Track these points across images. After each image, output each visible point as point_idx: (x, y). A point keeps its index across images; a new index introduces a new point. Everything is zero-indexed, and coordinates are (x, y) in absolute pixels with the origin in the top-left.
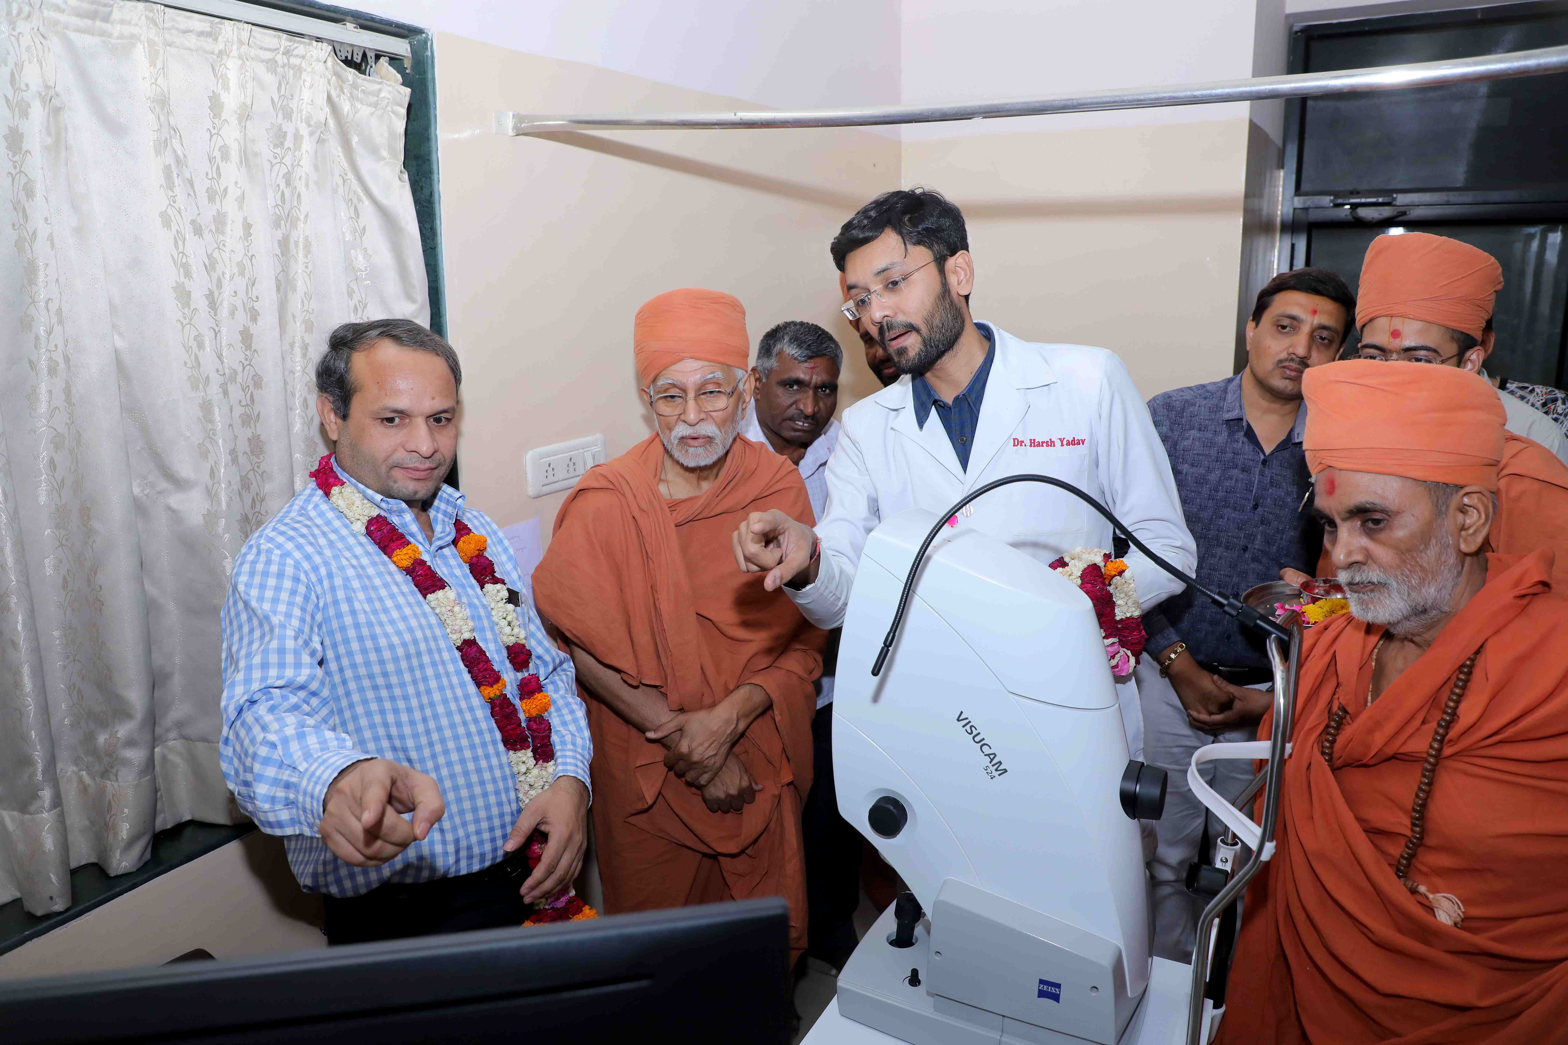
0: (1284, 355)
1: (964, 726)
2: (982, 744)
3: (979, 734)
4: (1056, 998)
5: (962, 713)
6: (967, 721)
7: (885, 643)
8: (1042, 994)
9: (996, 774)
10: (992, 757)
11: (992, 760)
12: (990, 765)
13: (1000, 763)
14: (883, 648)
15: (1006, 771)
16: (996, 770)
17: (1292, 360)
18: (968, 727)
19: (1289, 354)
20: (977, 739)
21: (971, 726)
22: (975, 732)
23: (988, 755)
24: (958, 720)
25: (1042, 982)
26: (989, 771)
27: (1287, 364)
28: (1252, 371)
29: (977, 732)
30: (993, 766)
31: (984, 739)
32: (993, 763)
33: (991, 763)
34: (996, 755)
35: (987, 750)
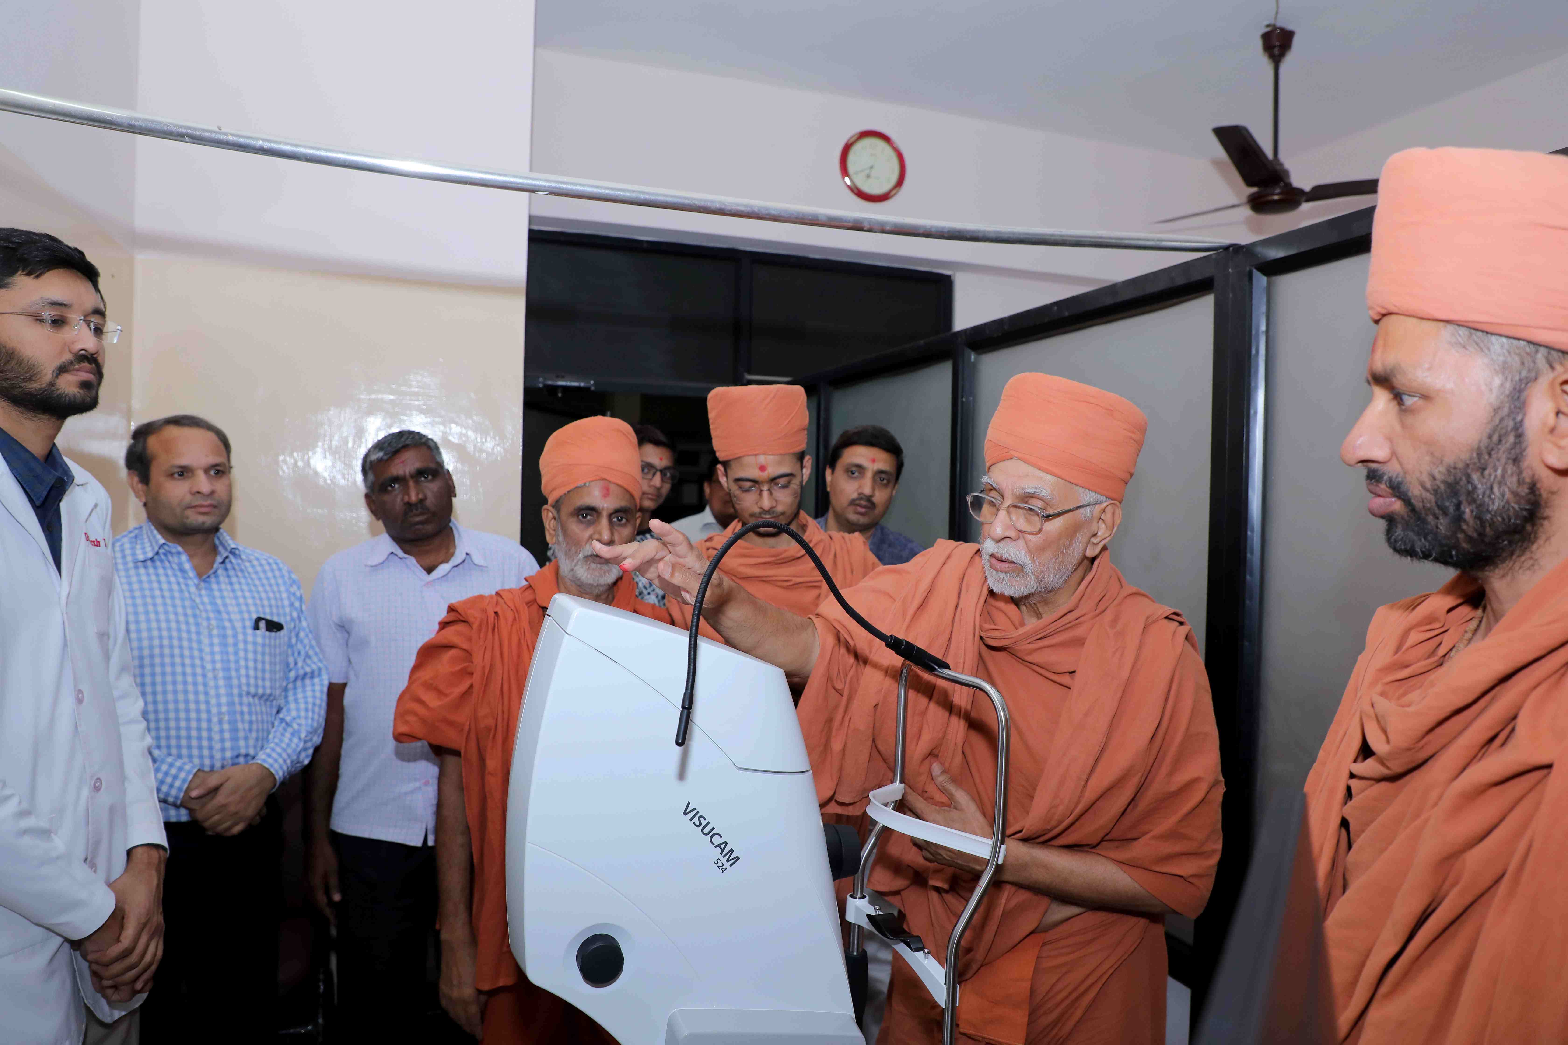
0: (855, 495)
1: (691, 820)
2: (712, 834)
3: (708, 823)
5: (689, 804)
6: (695, 811)
9: (727, 865)
10: (722, 846)
11: (723, 850)
12: (721, 857)
13: (732, 851)
15: (738, 858)
16: (728, 861)
17: (861, 499)
18: (696, 820)
19: (859, 494)
20: (706, 831)
21: (700, 816)
22: (704, 823)
23: (719, 846)
24: (685, 813)
26: (720, 864)
27: (858, 502)
28: (834, 511)
29: (706, 822)
30: (724, 857)
31: (713, 828)
32: (723, 854)
33: (721, 854)
34: (726, 843)
35: (717, 840)
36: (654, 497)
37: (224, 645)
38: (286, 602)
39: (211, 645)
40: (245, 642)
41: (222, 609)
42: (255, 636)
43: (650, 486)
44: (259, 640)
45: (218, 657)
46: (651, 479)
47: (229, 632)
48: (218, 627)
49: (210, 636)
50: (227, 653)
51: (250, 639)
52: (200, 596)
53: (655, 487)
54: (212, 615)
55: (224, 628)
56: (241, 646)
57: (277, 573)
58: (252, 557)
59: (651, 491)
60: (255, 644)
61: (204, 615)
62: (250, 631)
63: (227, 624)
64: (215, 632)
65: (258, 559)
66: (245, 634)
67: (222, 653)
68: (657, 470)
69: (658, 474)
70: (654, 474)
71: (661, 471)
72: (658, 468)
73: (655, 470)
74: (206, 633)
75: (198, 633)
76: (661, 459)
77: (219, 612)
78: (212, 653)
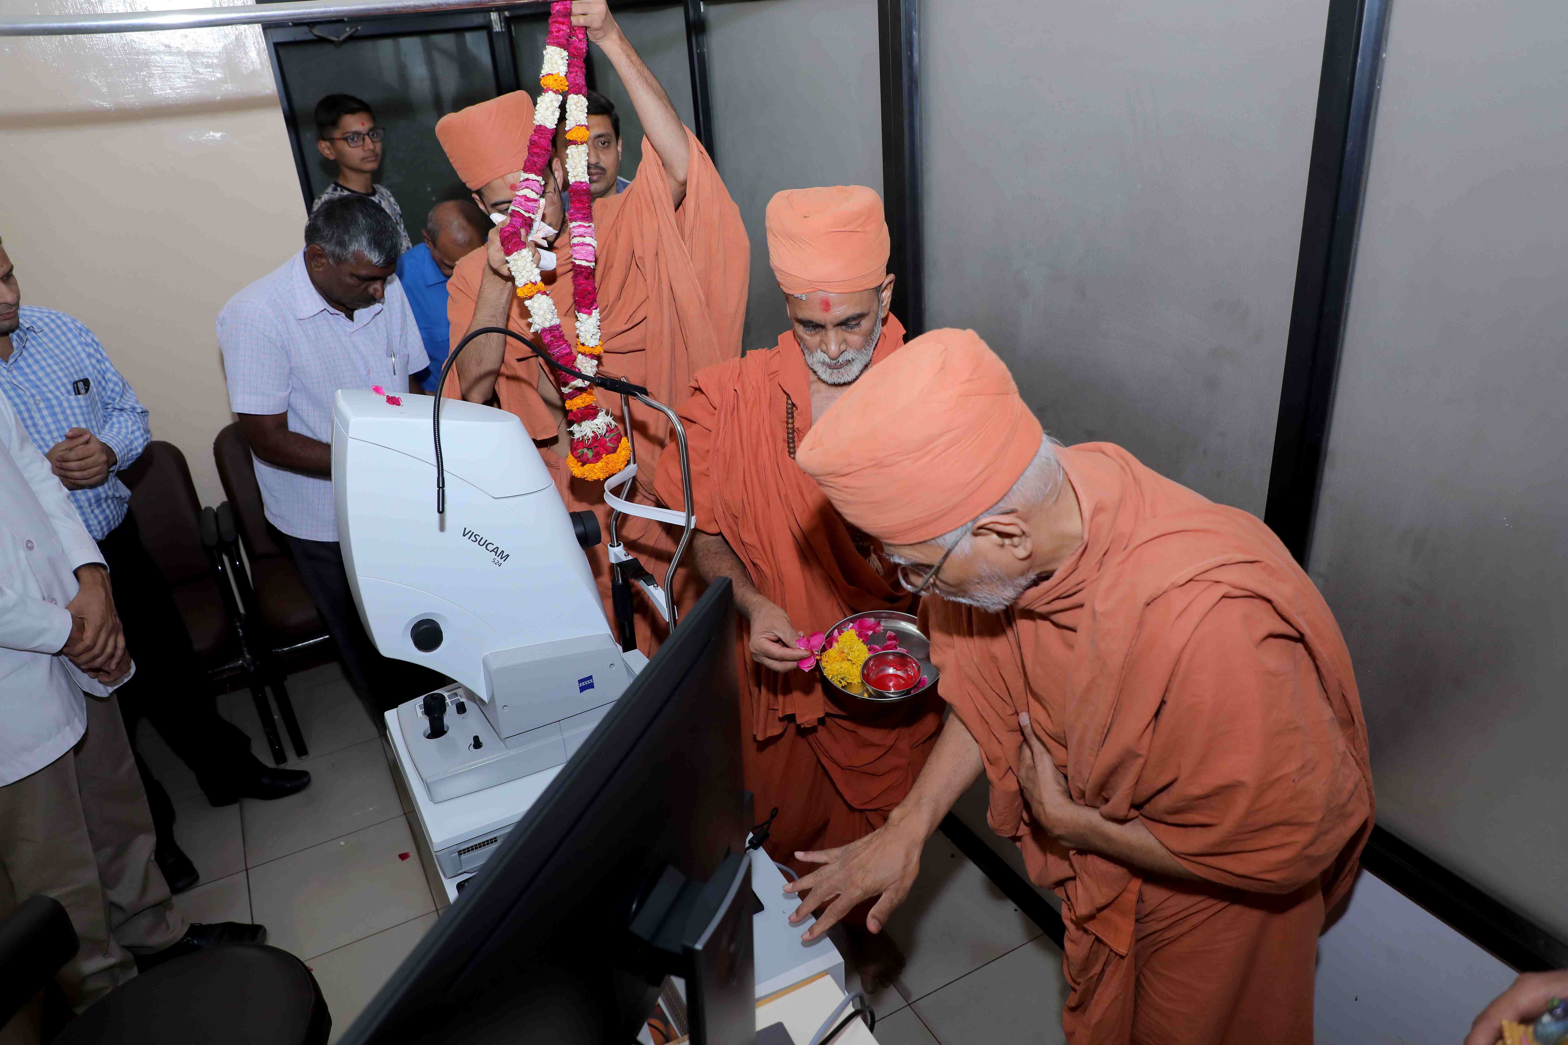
1: (469, 538)
2: (486, 544)
3: (482, 538)
4: (591, 686)
5: (465, 529)
6: (470, 533)
7: (438, 486)
8: (582, 689)
9: (502, 561)
10: (495, 550)
11: (496, 553)
12: (496, 557)
13: (503, 552)
14: (439, 491)
15: (508, 555)
16: (501, 558)
18: (472, 537)
20: (481, 543)
21: (475, 536)
22: (479, 538)
23: (493, 550)
24: (464, 535)
25: (580, 681)
26: (496, 562)
29: (480, 537)
30: (498, 556)
31: (486, 541)
32: (497, 555)
33: (496, 555)
34: (498, 548)
35: (490, 547)
36: (373, 159)
37: (54, 414)
38: (83, 355)
39: (43, 417)
40: (71, 407)
41: (38, 383)
42: (77, 400)
43: (364, 151)
44: (83, 403)
45: (52, 427)
46: (363, 145)
47: (54, 402)
48: (43, 400)
49: (40, 410)
50: (59, 421)
51: (74, 403)
52: (14, 377)
53: (370, 150)
54: (34, 391)
55: (48, 399)
56: (68, 412)
57: (64, 328)
58: (34, 319)
59: (368, 154)
60: (80, 407)
61: (28, 393)
62: (72, 397)
63: (49, 395)
64: (42, 405)
65: (40, 319)
66: (68, 400)
67: (54, 422)
68: (364, 135)
69: (367, 137)
70: (364, 140)
71: (368, 134)
72: (364, 132)
73: (362, 136)
74: (34, 408)
75: (28, 410)
76: (363, 124)
77: (37, 387)
78: (47, 425)
